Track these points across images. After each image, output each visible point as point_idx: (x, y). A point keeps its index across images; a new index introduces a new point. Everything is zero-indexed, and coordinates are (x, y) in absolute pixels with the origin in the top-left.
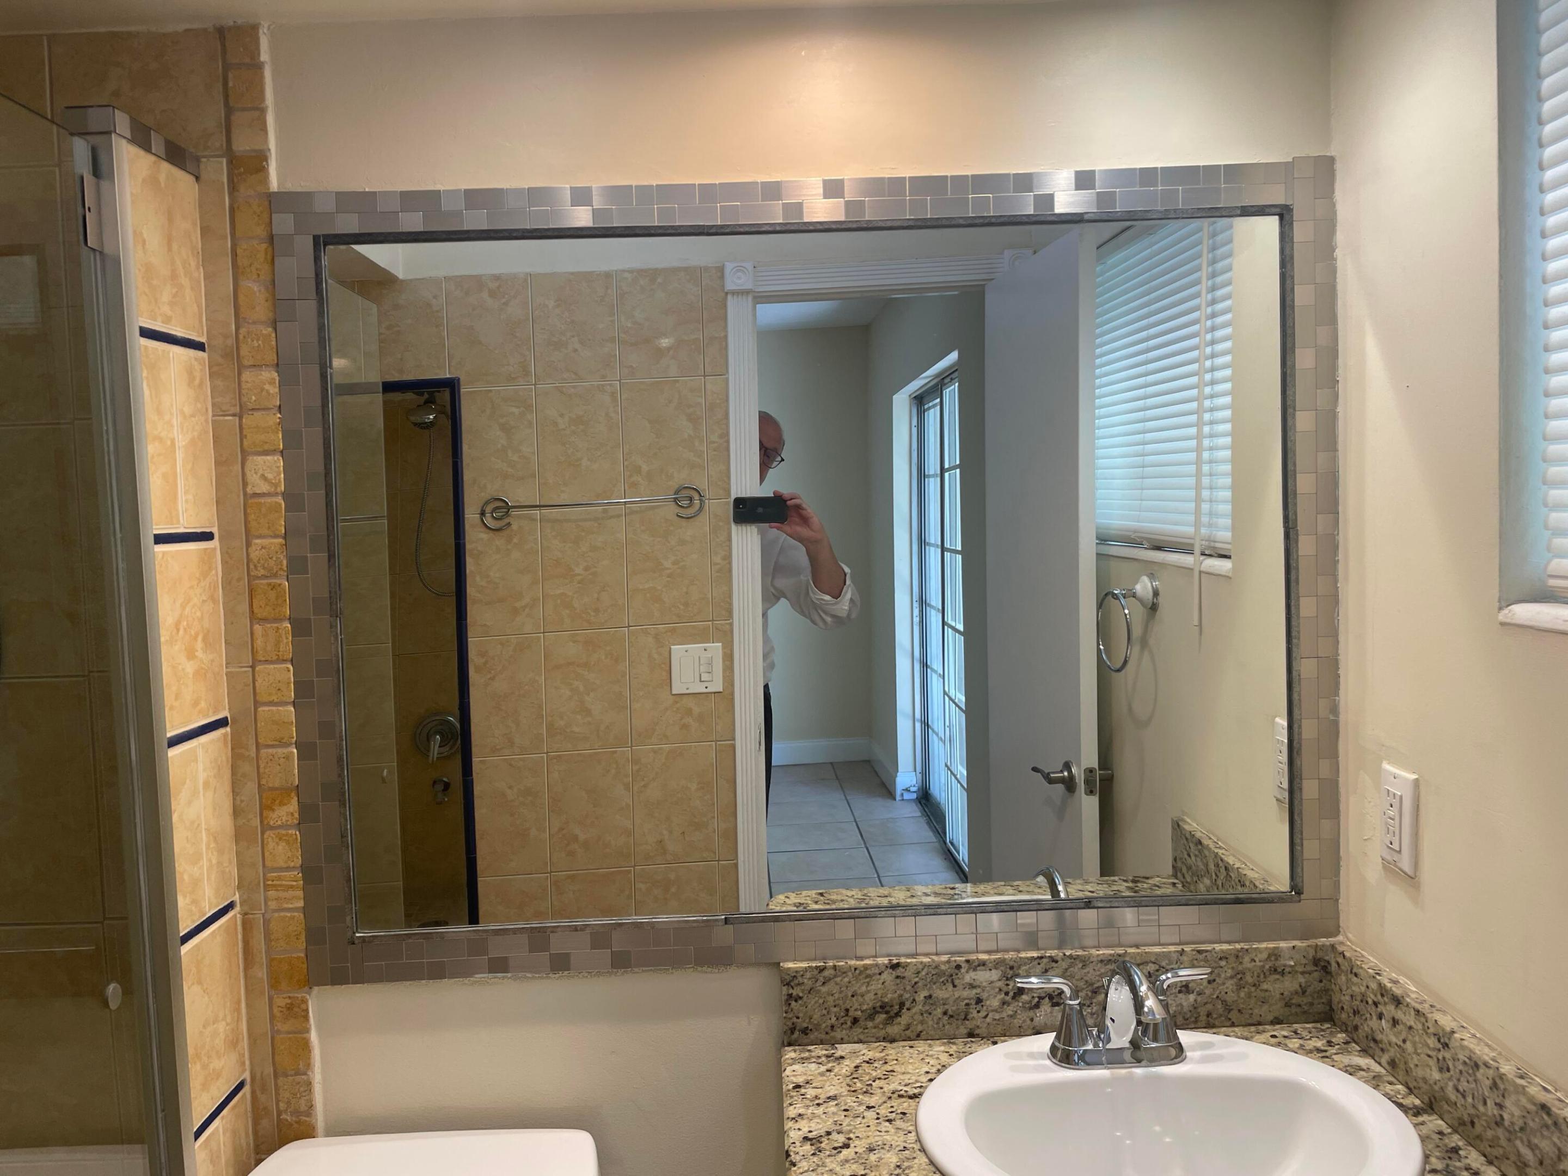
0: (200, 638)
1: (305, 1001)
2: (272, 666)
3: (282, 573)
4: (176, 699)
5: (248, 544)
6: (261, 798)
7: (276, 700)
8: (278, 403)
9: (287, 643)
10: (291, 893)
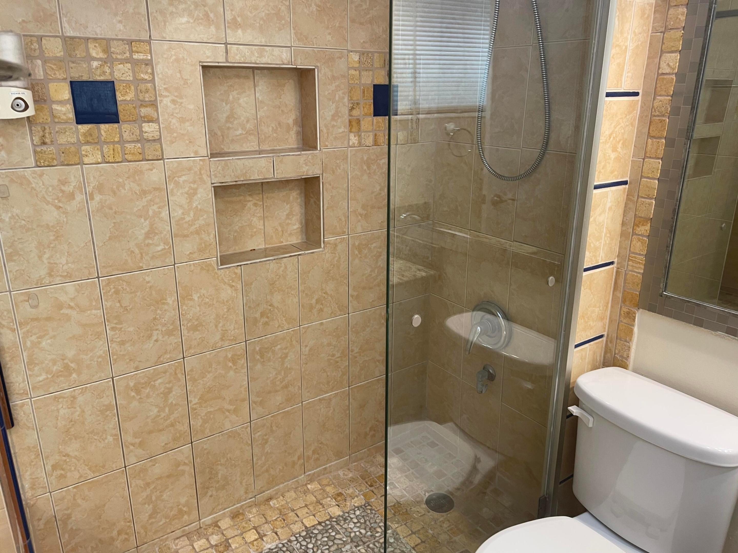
0: (621, 142)
1: (635, 314)
2: (652, 160)
3: (666, 114)
4: (603, 168)
5: (654, 99)
6: (635, 219)
7: (651, 177)
8: (684, 25)
9: (662, 150)
10: (638, 265)
